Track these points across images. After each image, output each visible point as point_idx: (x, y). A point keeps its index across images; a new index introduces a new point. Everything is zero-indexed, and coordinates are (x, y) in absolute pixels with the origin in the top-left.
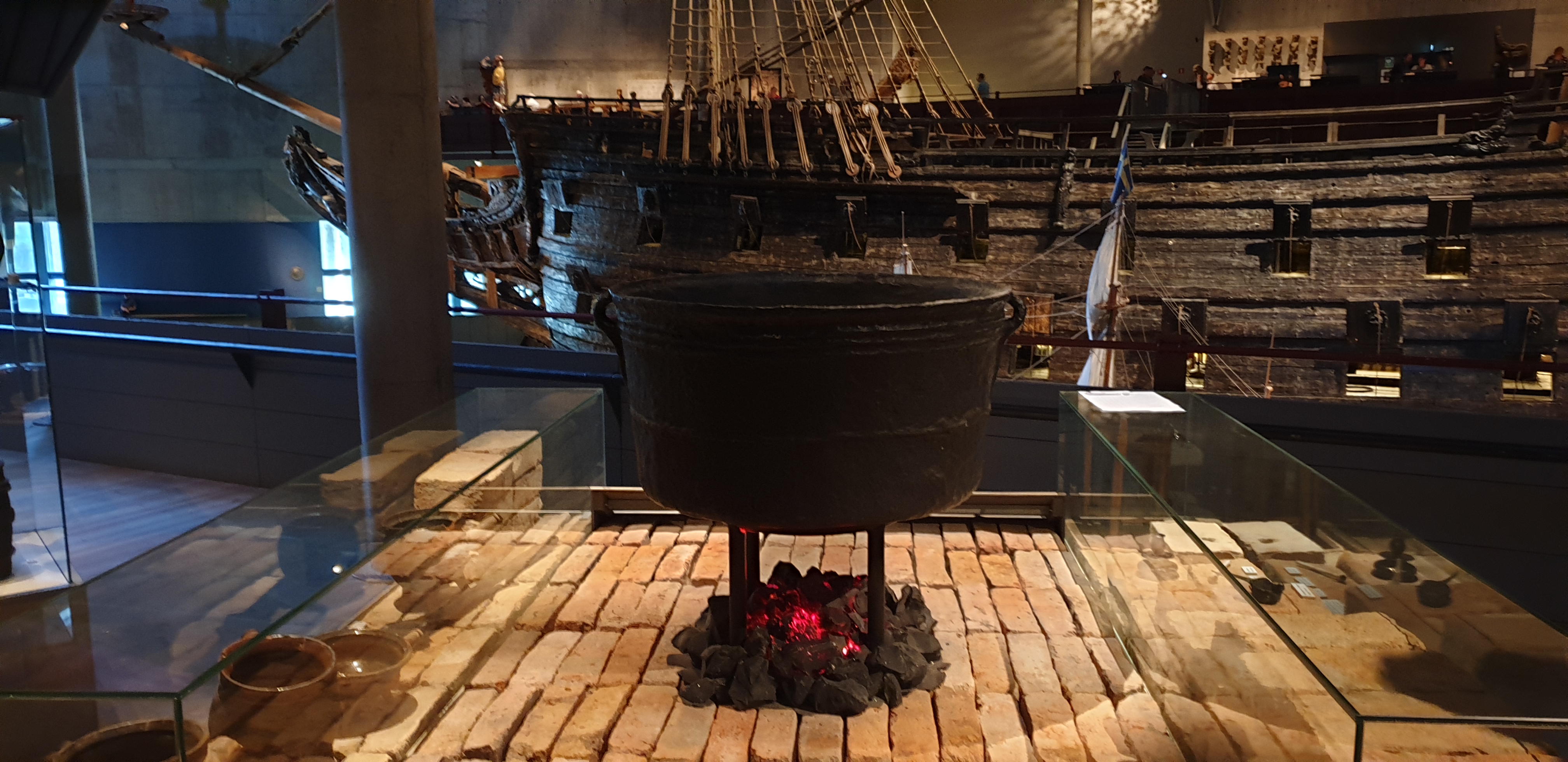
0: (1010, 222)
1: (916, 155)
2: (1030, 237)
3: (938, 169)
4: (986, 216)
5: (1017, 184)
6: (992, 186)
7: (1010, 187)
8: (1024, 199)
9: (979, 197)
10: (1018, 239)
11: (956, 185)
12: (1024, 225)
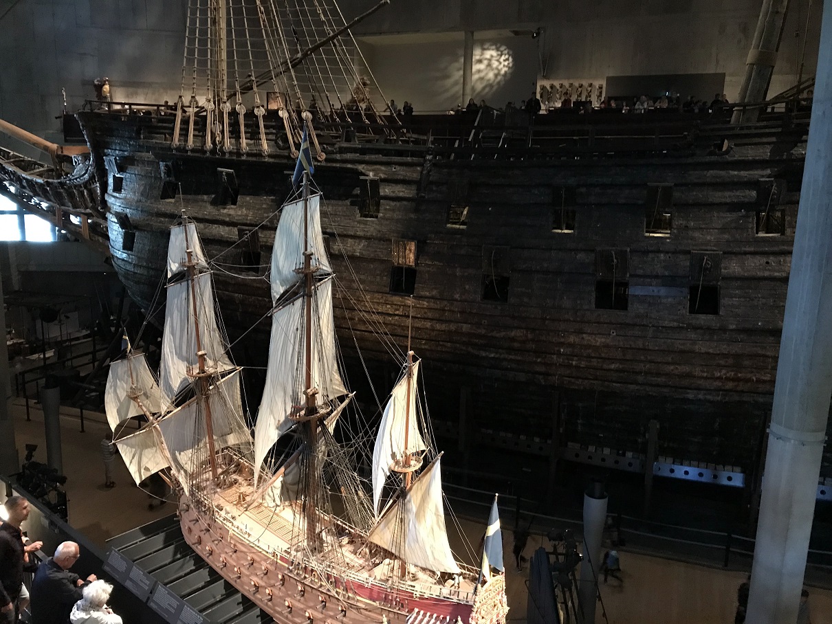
0: (393, 192)
1: (336, 146)
2: (405, 203)
3: (349, 156)
4: (378, 188)
5: (398, 168)
6: (383, 168)
7: (394, 170)
8: (402, 178)
9: (374, 175)
10: (398, 204)
11: (360, 167)
12: (401, 194)
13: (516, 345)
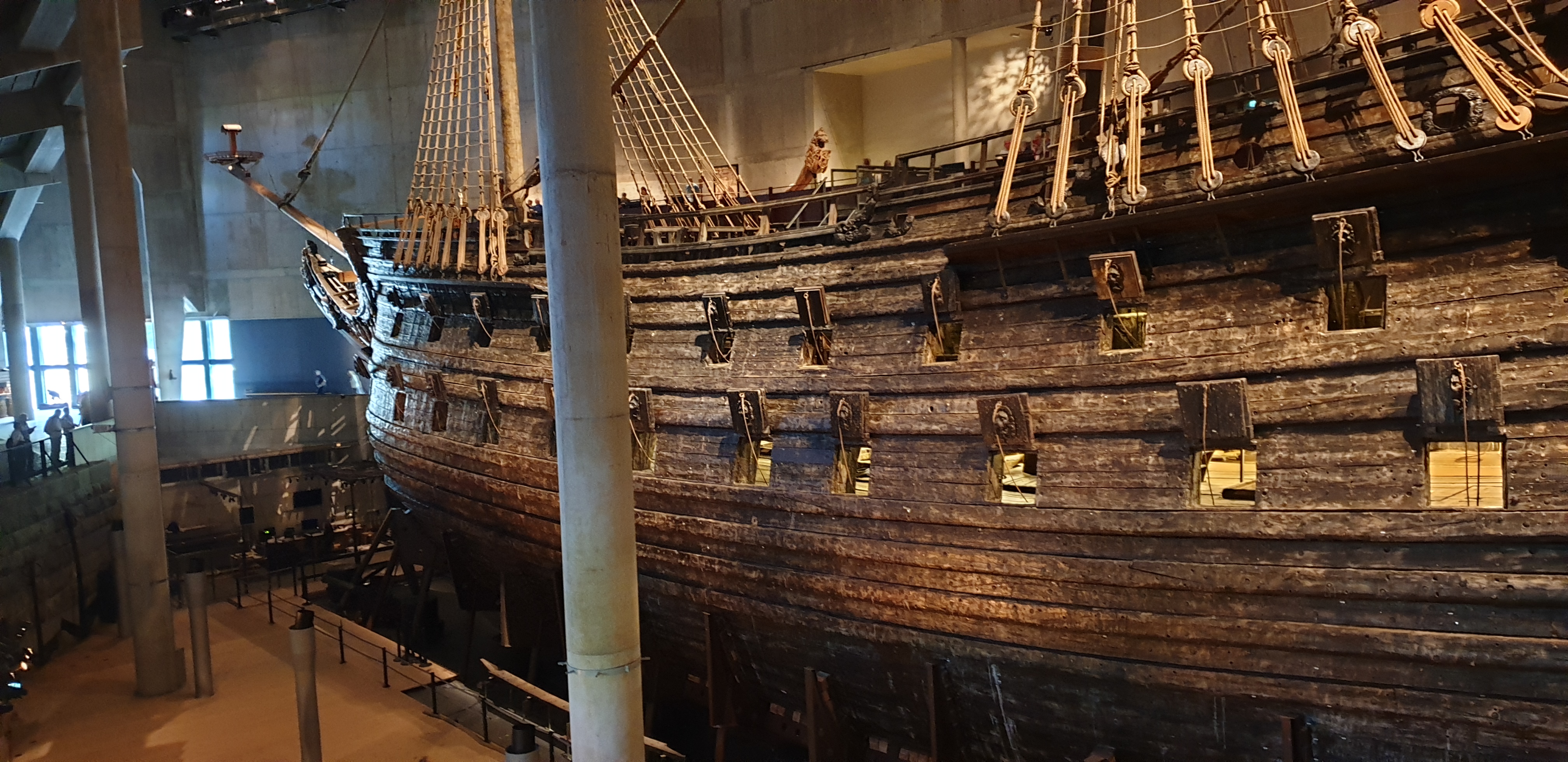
1: (528, 254)
13: (665, 538)
